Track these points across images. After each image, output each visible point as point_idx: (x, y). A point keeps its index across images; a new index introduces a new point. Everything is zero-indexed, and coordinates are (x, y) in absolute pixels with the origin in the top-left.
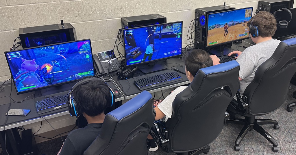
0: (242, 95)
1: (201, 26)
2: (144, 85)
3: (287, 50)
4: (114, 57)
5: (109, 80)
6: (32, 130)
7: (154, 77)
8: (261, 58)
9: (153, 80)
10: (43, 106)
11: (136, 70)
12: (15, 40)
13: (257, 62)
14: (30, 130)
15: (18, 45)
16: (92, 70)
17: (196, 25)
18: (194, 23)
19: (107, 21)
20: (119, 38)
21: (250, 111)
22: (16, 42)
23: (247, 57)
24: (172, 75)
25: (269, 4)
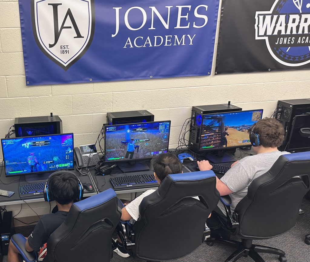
0: (232, 211)
1: (197, 126)
2: (119, 184)
3: (287, 165)
4: (95, 151)
5: (87, 174)
6: (13, 213)
7: (131, 177)
8: (258, 172)
9: (130, 180)
10: (25, 190)
11: (114, 167)
12: (10, 128)
13: (253, 175)
14: (11, 213)
15: (12, 132)
16: (71, 163)
17: (191, 124)
18: (188, 122)
19: (93, 116)
20: (102, 133)
21: (241, 231)
22: (11, 130)
23: (241, 168)
24: (152, 178)
25: (291, 106)
